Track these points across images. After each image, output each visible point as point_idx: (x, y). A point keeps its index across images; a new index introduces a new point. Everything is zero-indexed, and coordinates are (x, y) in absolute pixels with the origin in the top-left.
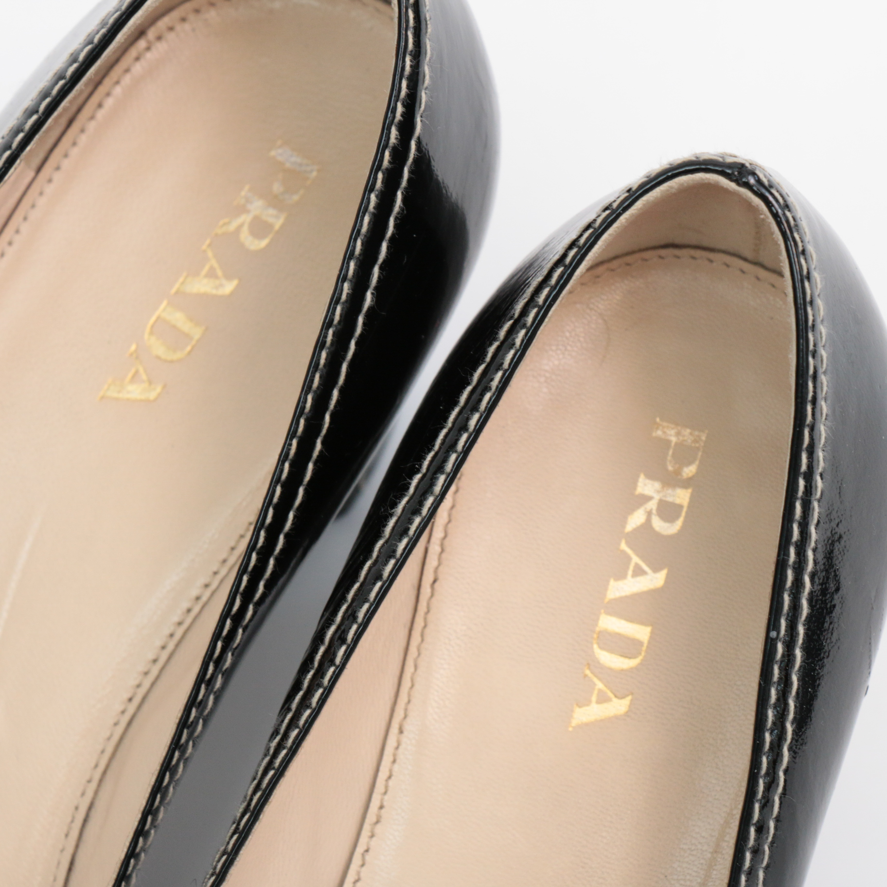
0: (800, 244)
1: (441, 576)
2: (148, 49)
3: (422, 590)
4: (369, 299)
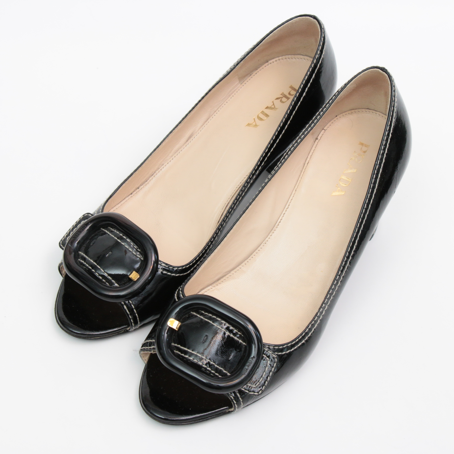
0: (394, 84)
1: (309, 162)
2: (268, 65)
3: (305, 165)
4: (304, 94)
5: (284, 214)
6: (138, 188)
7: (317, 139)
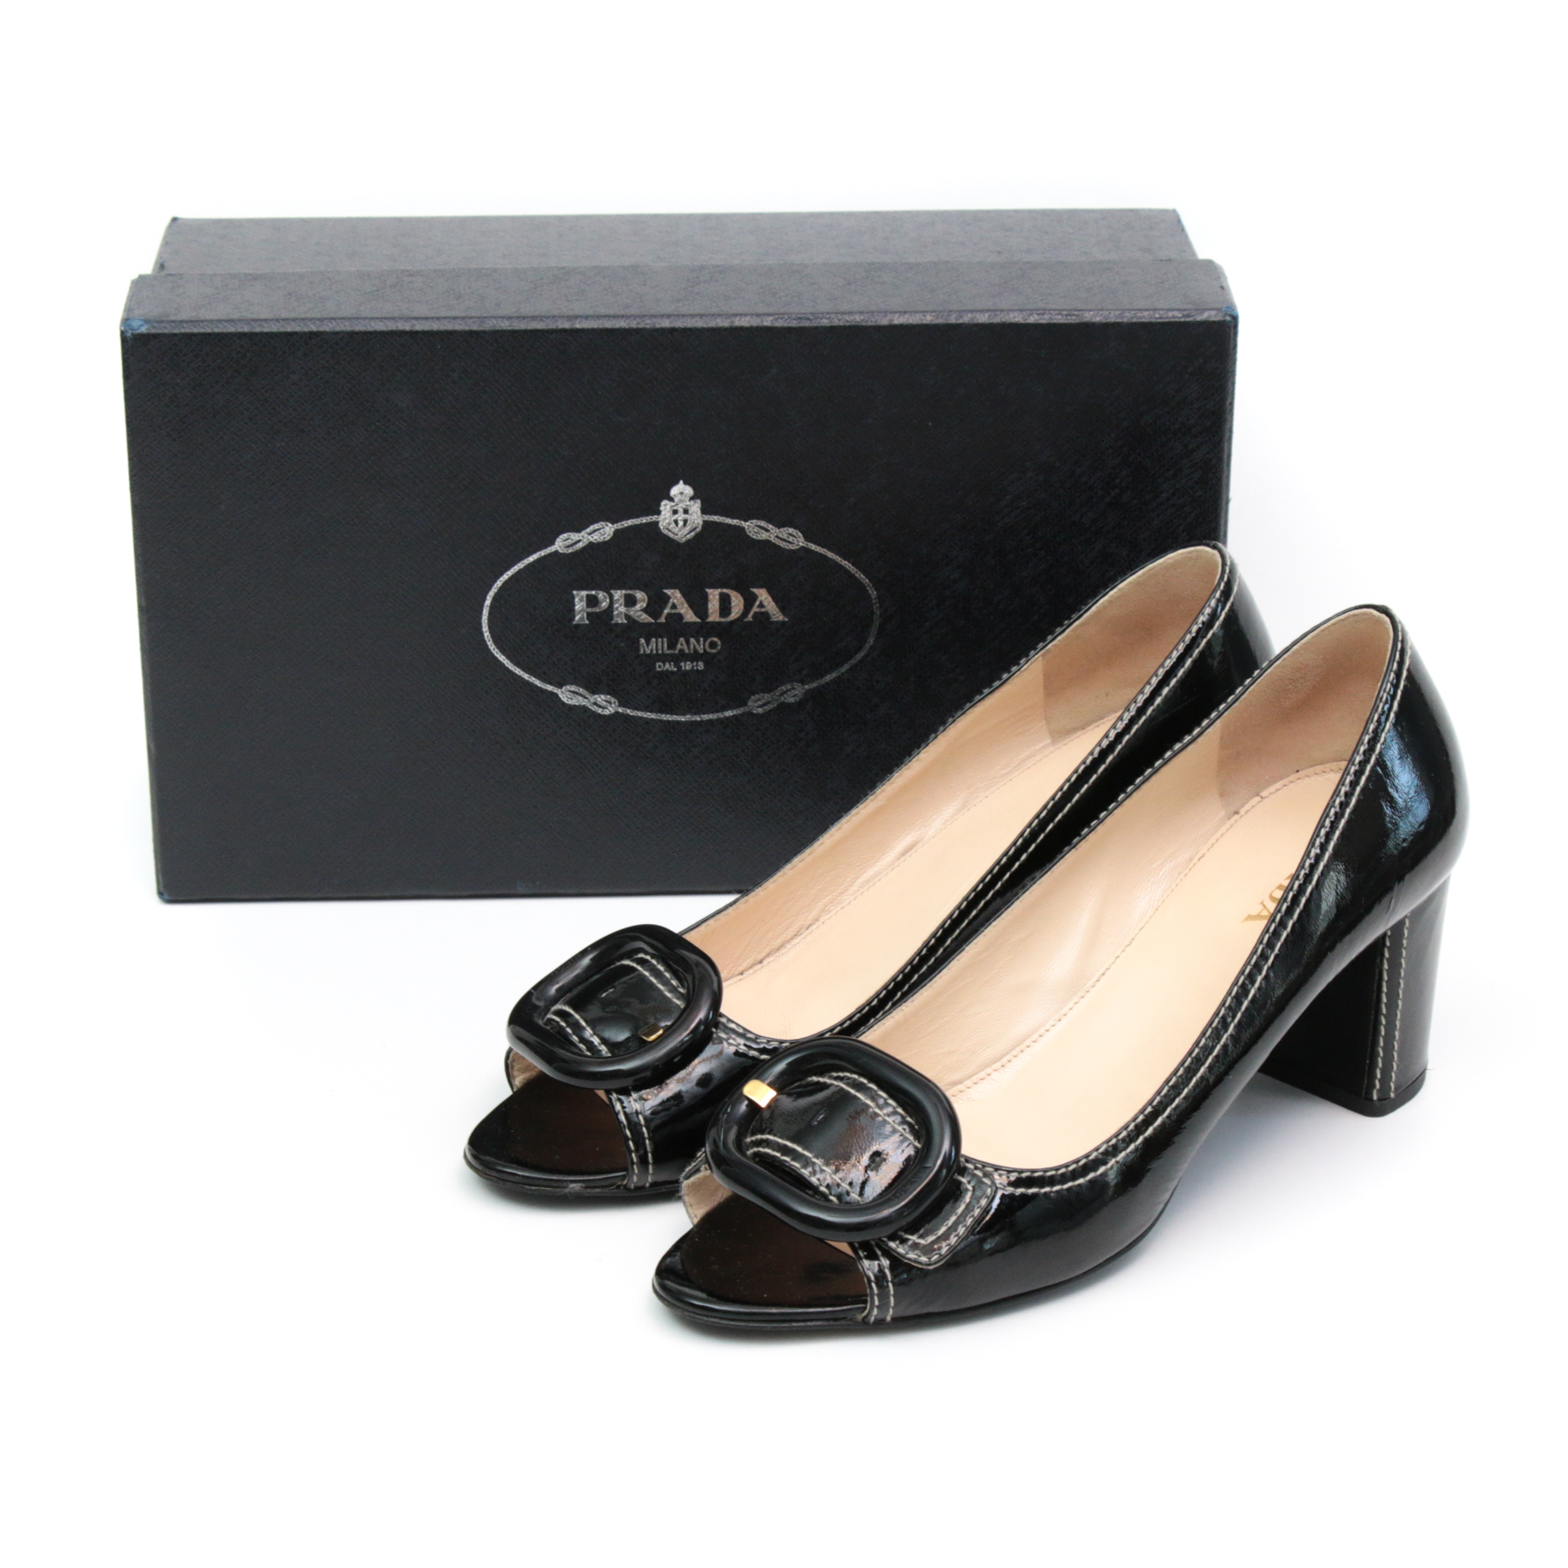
5: (1118, 957)
6: (761, 962)
7: (1237, 813)
